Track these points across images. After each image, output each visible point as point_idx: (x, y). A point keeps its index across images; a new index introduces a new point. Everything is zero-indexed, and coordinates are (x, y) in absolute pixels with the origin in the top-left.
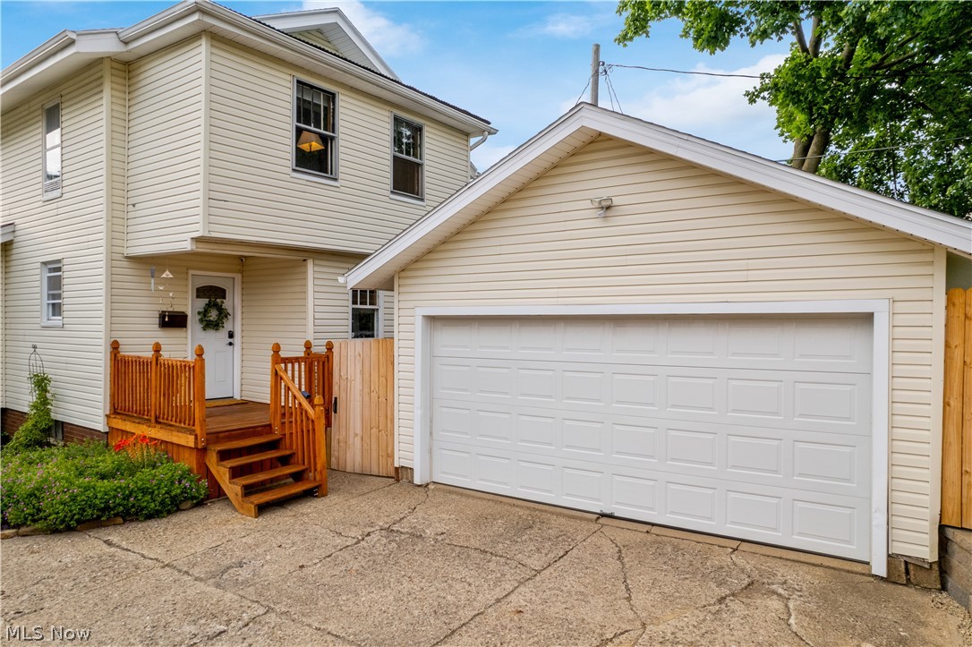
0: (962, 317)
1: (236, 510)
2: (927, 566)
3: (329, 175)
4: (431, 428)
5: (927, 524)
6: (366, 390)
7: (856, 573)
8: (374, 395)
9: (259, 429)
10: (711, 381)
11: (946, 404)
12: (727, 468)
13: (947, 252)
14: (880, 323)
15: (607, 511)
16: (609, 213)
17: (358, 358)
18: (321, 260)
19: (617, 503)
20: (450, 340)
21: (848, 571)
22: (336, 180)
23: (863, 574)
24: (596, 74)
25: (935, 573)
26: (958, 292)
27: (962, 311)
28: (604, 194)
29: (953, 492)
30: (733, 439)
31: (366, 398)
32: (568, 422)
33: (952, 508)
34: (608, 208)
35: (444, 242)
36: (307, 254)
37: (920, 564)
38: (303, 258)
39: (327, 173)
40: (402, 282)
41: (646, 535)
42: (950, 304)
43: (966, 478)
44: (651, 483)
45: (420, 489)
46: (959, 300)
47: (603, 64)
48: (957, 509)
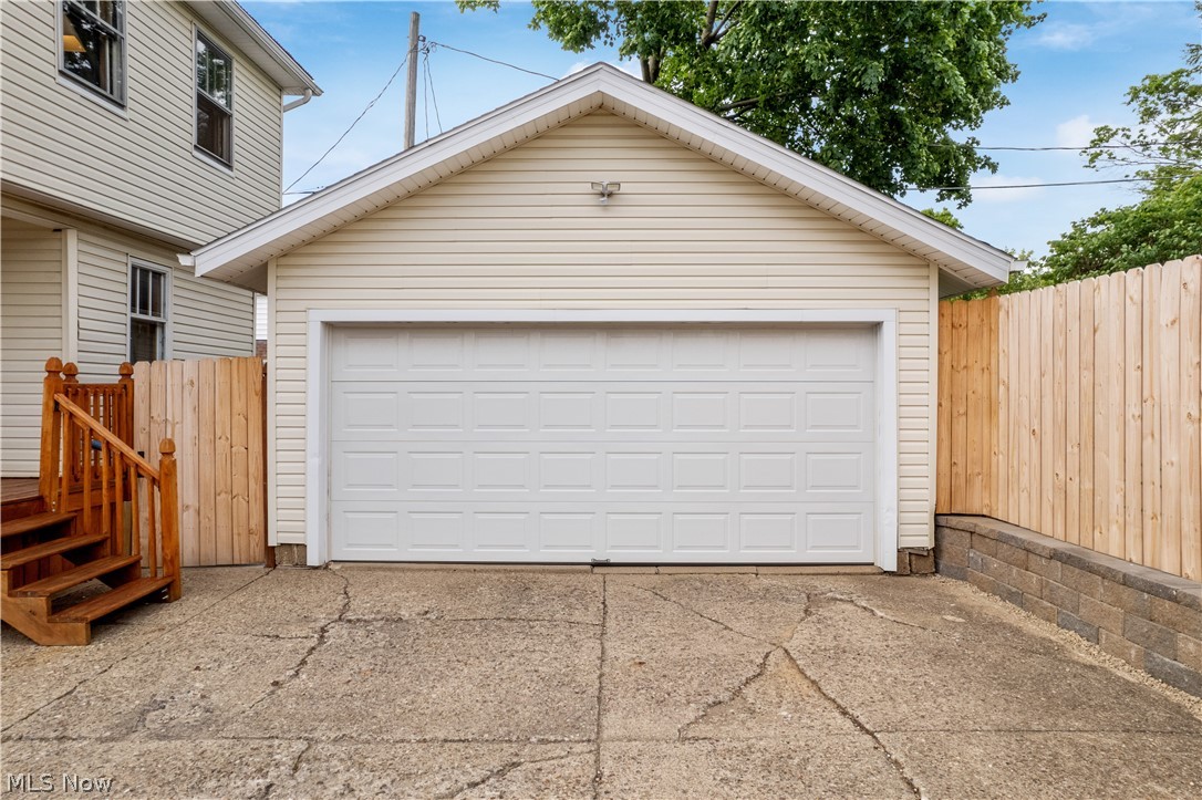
0: (950, 326)
1: (30, 641)
2: (925, 554)
3: (108, 93)
4: (329, 483)
5: (926, 514)
6: (206, 436)
7: (868, 574)
8: (222, 444)
9: (25, 505)
10: (721, 397)
11: (940, 405)
12: (739, 489)
13: (940, 269)
14: (888, 332)
15: (601, 558)
16: (611, 201)
17: (188, 388)
18: (88, 233)
19: (613, 547)
20: (363, 357)
21: (862, 574)
22: (122, 106)
23: (874, 574)
24: (415, 50)
25: (931, 559)
26: (946, 303)
27: (949, 322)
28: (606, 178)
29: (945, 483)
30: (745, 457)
31: (206, 449)
32: (546, 456)
33: (945, 497)
34: (610, 195)
35: (360, 219)
36: (67, 220)
37: (920, 553)
38: (58, 225)
39: (105, 90)
40: (283, 272)
41: (657, 576)
42: (941, 315)
43: (954, 469)
44: (655, 517)
45: (320, 572)
46: (947, 312)
47: (424, 40)
48: (948, 497)
